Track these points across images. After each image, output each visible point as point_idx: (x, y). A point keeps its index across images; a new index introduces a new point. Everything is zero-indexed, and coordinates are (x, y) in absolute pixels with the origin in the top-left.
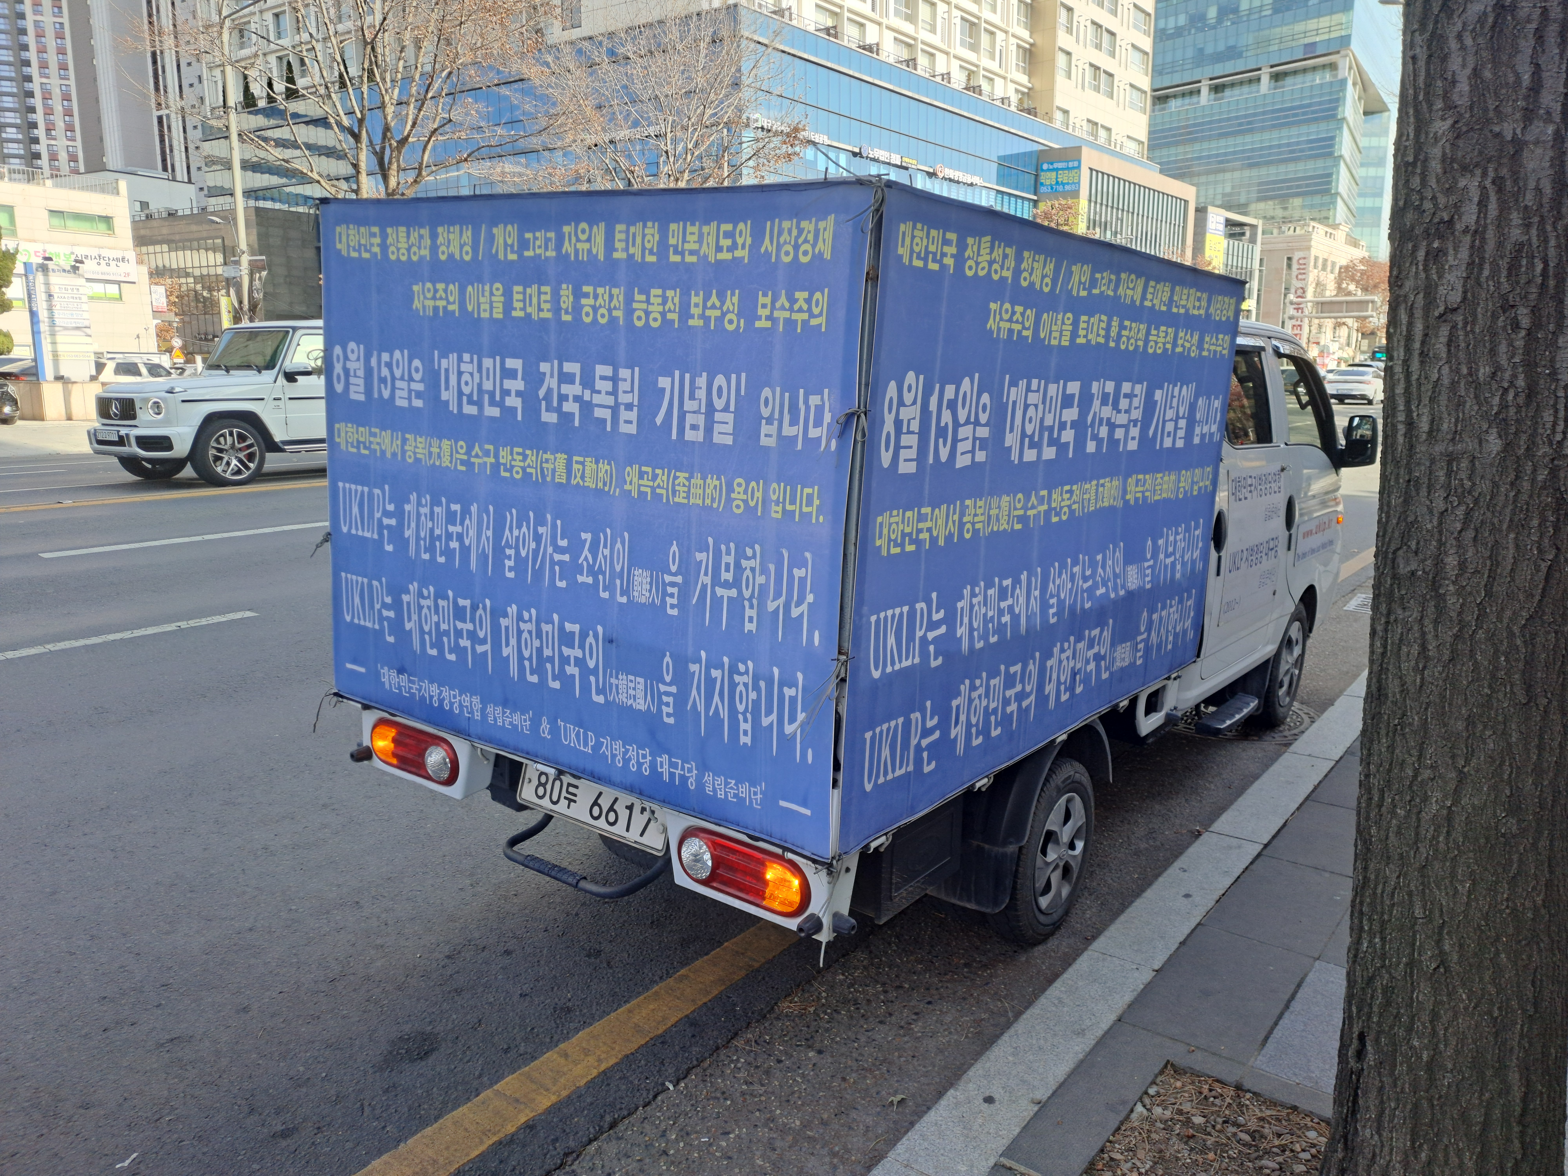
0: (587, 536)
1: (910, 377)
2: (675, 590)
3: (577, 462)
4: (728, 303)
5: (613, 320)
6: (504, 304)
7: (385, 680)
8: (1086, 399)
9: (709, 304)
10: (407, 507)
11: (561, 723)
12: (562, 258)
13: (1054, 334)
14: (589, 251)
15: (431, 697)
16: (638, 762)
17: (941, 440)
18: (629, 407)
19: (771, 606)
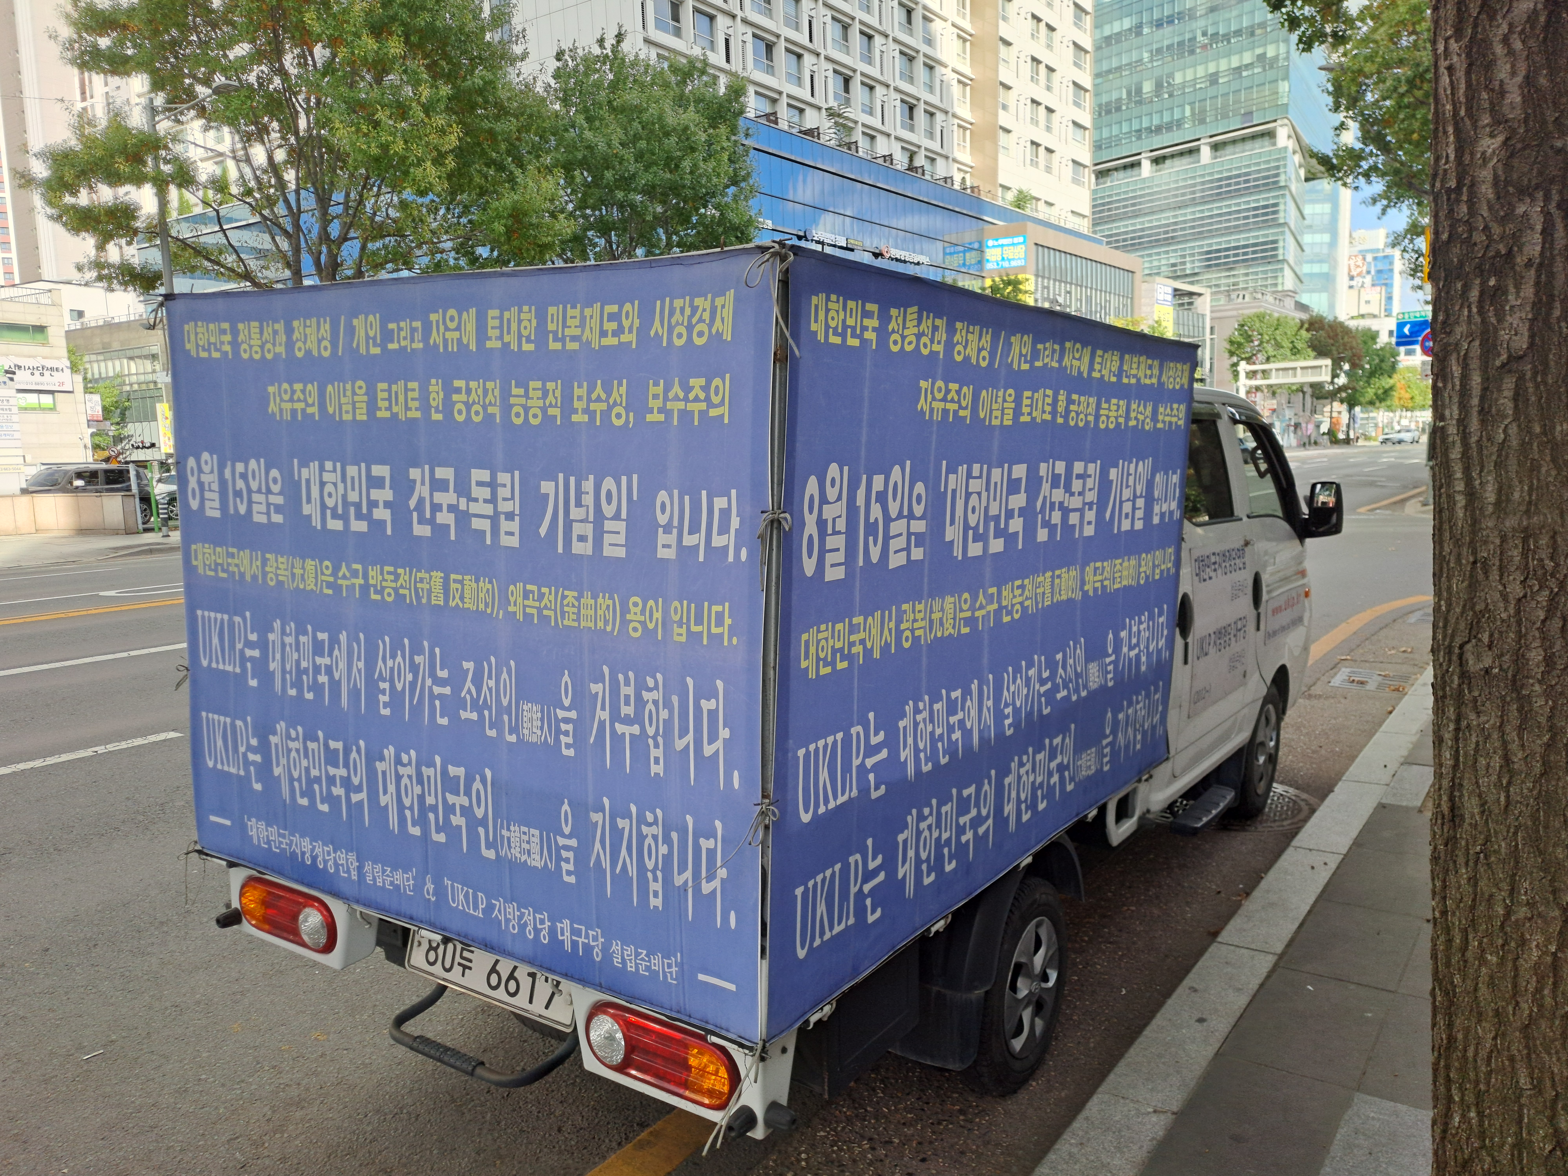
0: (469, 665)
1: (833, 470)
2: (569, 727)
3: (455, 581)
4: (615, 394)
5: (488, 418)
6: (368, 403)
7: (253, 833)
8: (1034, 482)
9: (594, 396)
10: (271, 637)
11: (447, 882)
12: (430, 349)
13: (995, 413)
14: (459, 340)
15: (303, 853)
16: (535, 928)
17: (871, 538)
18: (510, 516)
19: (679, 744)
